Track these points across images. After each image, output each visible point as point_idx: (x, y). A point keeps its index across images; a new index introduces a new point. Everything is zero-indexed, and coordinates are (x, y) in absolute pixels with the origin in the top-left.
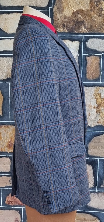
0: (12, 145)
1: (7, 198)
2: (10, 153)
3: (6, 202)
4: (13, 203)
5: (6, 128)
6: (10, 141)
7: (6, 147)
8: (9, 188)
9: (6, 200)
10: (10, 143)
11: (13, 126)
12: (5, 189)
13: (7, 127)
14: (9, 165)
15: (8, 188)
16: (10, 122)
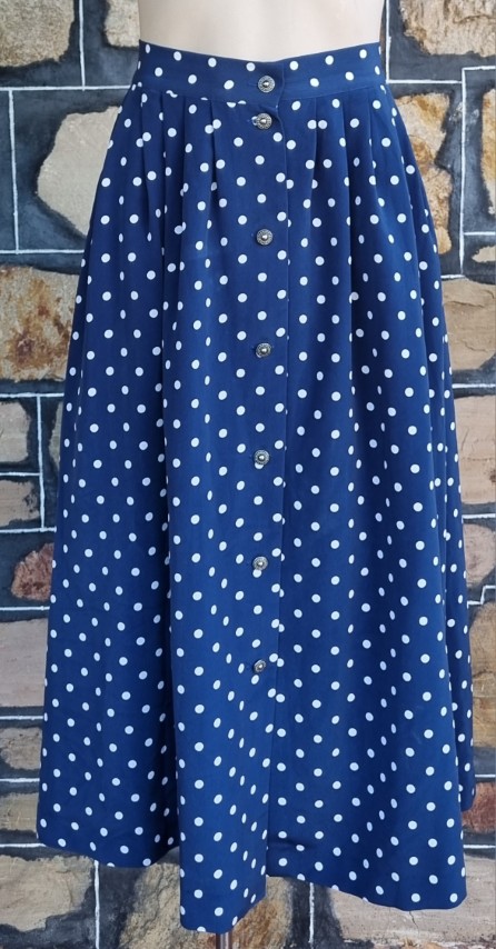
0: (30, 349)
1: (19, 574)
2: (22, 381)
3: (16, 590)
4: (43, 589)
5: (4, 280)
6: (20, 331)
7: (7, 358)
8: (26, 531)
9: (13, 579)
10: (21, 343)
11: (31, 270)
12: (8, 534)
13: (7, 276)
14: (23, 432)
15: (19, 531)
16: (18, 251)
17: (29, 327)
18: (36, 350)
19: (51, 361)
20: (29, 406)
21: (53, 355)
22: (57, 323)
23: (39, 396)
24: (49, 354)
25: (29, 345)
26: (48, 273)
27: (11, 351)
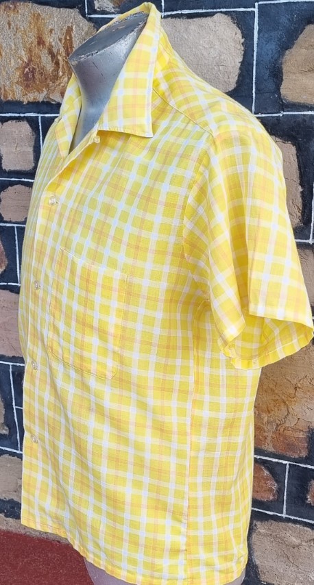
17: (31, 56)
18: (37, 76)
19: (48, 86)
20: (33, 122)
21: (48, 81)
22: (51, 52)
23: (40, 115)
24: (46, 79)
25: (33, 71)
26: (43, 7)
27: (20, 77)
